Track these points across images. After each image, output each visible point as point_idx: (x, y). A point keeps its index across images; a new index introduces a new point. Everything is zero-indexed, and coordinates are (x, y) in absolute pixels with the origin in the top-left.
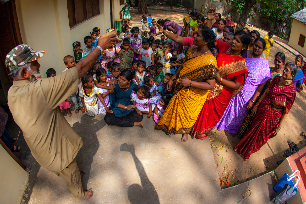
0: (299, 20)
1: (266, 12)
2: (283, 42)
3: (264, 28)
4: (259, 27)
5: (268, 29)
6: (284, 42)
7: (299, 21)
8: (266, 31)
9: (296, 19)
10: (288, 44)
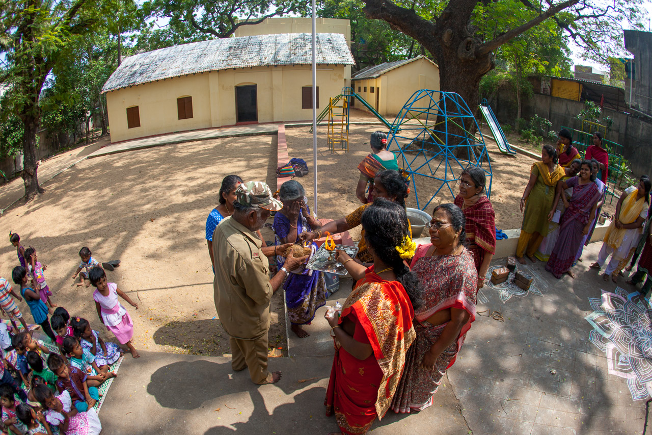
0: (118, 87)
1: (54, 119)
2: (102, 147)
3: (57, 149)
4: (49, 156)
5: (64, 147)
6: (102, 145)
7: (119, 89)
8: (64, 152)
9: (113, 89)
10: (112, 142)
